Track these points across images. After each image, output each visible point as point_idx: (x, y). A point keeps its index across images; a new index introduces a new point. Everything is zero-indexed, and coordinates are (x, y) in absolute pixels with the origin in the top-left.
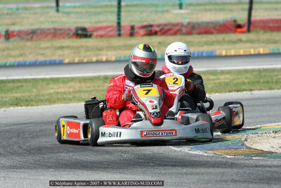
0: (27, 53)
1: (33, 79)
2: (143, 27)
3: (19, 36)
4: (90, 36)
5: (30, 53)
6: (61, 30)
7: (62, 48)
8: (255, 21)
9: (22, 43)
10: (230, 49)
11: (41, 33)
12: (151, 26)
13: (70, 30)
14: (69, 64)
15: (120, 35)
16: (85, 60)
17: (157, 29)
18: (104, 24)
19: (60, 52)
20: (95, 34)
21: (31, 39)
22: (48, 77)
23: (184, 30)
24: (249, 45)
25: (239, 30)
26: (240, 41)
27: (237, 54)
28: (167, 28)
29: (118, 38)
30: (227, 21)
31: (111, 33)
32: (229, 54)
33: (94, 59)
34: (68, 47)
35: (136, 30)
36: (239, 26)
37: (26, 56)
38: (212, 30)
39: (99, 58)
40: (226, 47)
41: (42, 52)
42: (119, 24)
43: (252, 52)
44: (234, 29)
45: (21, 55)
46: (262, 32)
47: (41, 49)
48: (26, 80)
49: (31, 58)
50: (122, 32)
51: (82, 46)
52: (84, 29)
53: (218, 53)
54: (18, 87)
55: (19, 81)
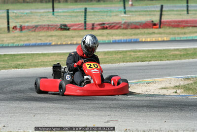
0: (31, 39)
1: (32, 54)
2: (100, 24)
3: (28, 29)
4: (69, 29)
5: (33, 39)
6: (52, 25)
7: (51, 36)
8: (164, 22)
9: (29, 33)
10: (148, 38)
11: (40, 28)
12: (104, 24)
13: (57, 25)
14: (55, 45)
15: (85, 29)
16: (64, 43)
17: (107, 26)
18: (77, 23)
19: (50, 38)
20: (72, 28)
21: (35, 31)
22: (40, 52)
23: (123, 26)
24: (158, 35)
25: (155, 27)
26: (154, 33)
27: (152, 40)
28: (113, 25)
29: (85, 31)
30: (148, 21)
31: (81, 28)
32: (146, 40)
33: (69, 43)
34: (55, 36)
35: (95, 26)
36: (155, 25)
37: (30, 40)
38: (139, 27)
39: (72, 42)
40: (145, 36)
41: (40, 38)
42: (85, 22)
43: (160, 39)
44: (152, 26)
45: (28, 40)
46: (168, 28)
47: (39, 36)
48: (28, 55)
49: (33, 42)
50: (87, 27)
51: (63, 35)
52: (65, 25)
53: (140, 40)
54: (22, 58)
55: (24, 55)
